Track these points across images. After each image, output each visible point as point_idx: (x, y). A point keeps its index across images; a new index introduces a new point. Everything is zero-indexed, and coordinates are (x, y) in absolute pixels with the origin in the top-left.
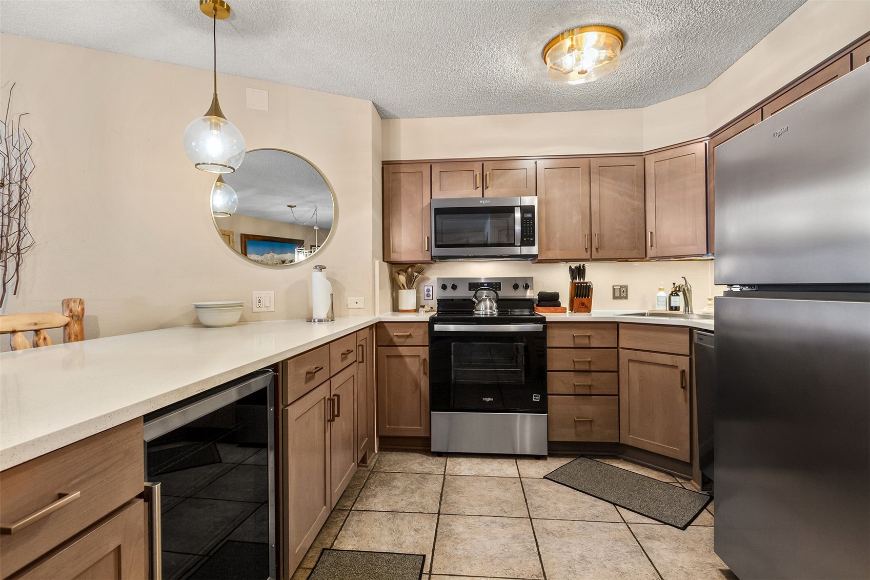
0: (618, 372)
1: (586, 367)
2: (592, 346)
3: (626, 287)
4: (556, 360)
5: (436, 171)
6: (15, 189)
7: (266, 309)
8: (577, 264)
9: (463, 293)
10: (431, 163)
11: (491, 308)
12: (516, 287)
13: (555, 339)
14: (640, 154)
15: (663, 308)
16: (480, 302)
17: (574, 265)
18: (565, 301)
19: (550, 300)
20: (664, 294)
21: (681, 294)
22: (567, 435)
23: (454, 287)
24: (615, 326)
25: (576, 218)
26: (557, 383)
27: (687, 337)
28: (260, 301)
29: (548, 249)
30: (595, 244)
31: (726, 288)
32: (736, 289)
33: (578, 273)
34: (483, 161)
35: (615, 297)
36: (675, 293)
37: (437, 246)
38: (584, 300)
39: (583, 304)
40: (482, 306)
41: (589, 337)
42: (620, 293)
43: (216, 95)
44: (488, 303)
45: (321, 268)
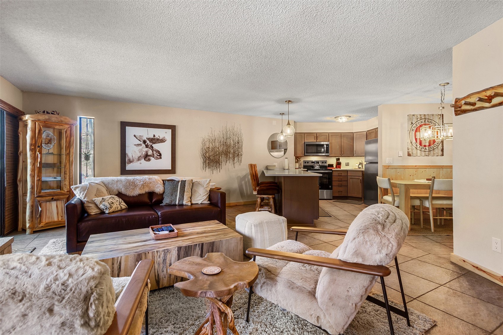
0: (347, 181)
1: (341, 180)
2: (342, 175)
3: (349, 163)
4: (334, 179)
5: (305, 135)
6: (241, 143)
8: (338, 157)
9: (310, 164)
10: (304, 133)
11: (318, 167)
12: (323, 163)
13: (334, 174)
14: (353, 133)
15: (357, 168)
16: (315, 166)
17: (337, 158)
18: (335, 166)
19: (331, 166)
20: (357, 165)
21: (361, 164)
22: (337, 195)
23: (308, 163)
24: (347, 171)
25: (338, 147)
26: (334, 183)
27: (361, 173)
29: (331, 154)
30: (342, 153)
31: (366, 163)
32: (368, 163)
33: (338, 159)
34: (317, 133)
35: (346, 165)
36: (360, 164)
37: (306, 153)
38: (339, 166)
39: (339, 167)
40: (316, 167)
41: (341, 173)
42: (347, 164)
43: (282, 130)
44: (317, 166)
45: (287, 158)
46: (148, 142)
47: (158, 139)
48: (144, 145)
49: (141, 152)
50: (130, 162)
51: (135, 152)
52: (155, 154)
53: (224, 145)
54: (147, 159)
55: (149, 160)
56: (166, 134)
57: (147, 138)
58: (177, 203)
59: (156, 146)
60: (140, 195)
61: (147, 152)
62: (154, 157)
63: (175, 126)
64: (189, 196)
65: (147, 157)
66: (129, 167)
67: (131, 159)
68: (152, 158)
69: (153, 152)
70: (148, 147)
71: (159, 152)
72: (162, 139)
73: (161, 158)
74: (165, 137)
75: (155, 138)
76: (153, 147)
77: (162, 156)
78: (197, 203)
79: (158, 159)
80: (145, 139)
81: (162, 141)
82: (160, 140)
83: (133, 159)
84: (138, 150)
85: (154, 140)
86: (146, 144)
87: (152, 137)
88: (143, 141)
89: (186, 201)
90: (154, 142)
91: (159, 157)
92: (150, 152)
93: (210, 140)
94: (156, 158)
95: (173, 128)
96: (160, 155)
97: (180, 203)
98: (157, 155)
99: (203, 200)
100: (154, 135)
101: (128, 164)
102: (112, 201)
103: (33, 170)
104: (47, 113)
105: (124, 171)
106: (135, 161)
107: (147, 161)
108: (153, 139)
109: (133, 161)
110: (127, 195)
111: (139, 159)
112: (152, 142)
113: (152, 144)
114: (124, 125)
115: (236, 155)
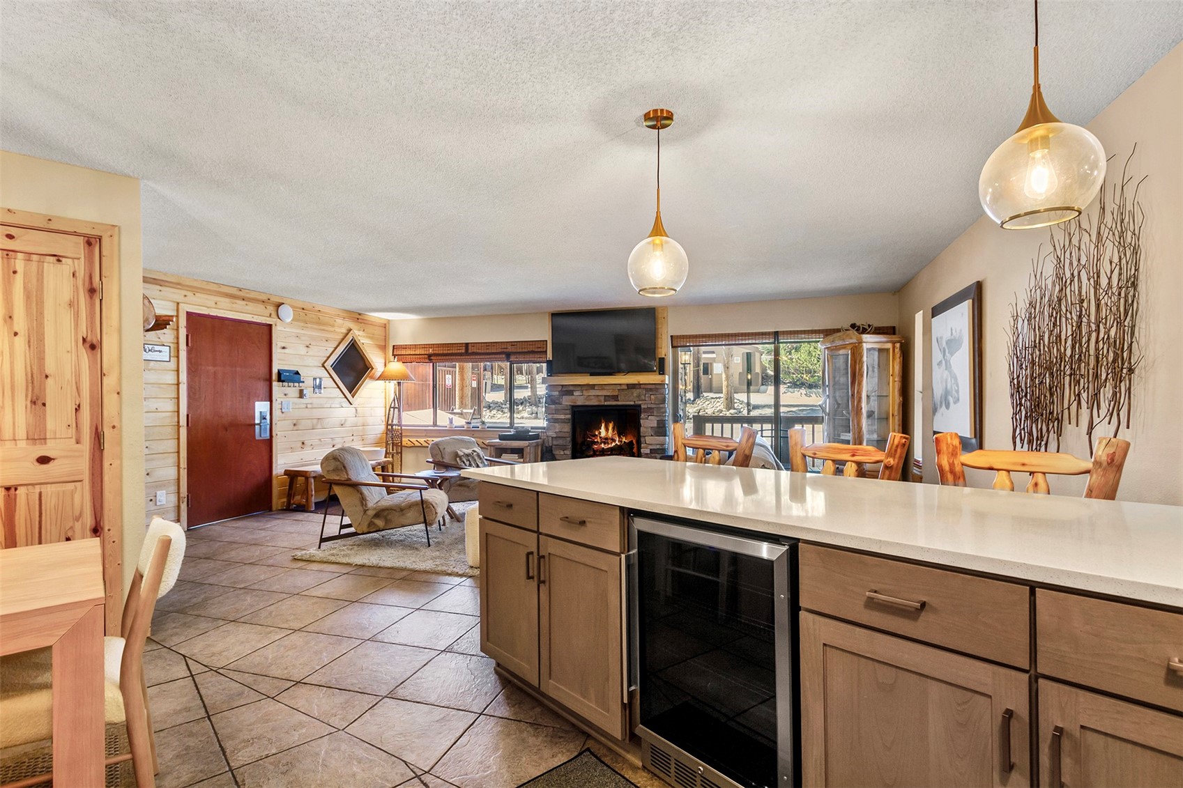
50: (936, 410)
55: (949, 406)
63: (982, 281)
67: (936, 403)
68: (951, 400)
69: (951, 381)
70: (947, 366)
76: (951, 365)
80: (945, 344)
81: (959, 343)
85: (952, 344)
87: (950, 335)
88: (943, 352)
90: (951, 350)
91: (957, 396)
92: (949, 383)
94: (954, 400)
96: (958, 389)
98: (955, 390)
101: (934, 414)
106: (938, 407)
108: (951, 341)
111: (941, 403)
113: (950, 356)
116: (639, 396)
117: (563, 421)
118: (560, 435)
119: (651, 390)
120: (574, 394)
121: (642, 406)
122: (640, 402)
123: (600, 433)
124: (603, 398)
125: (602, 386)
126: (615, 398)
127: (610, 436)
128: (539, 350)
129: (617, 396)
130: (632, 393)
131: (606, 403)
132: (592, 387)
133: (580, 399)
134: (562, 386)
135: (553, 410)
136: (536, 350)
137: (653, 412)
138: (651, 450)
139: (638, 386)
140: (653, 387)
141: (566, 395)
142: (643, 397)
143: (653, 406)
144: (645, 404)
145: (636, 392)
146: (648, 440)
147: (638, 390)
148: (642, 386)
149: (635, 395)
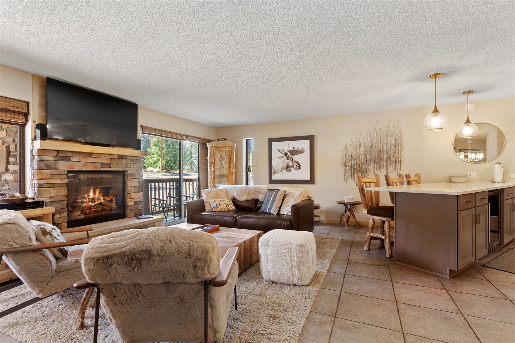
6: (400, 146)
7: (473, 178)
28: (471, 175)
43: (469, 117)
45: (499, 163)
46: (289, 154)
47: (297, 151)
48: (285, 157)
49: (283, 164)
50: (275, 173)
51: (279, 164)
52: (294, 165)
53: (372, 150)
54: (288, 170)
55: (290, 171)
56: (305, 145)
57: (288, 151)
58: (267, 212)
59: (295, 158)
60: (246, 201)
61: (288, 163)
62: (294, 168)
63: (314, 135)
64: (277, 206)
65: (288, 168)
66: (274, 177)
67: (276, 170)
68: (292, 169)
69: (293, 163)
70: (289, 159)
71: (298, 163)
72: (300, 151)
73: (300, 169)
74: (303, 148)
75: (295, 150)
76: (293, 158)
77: (301, 167)
78: (284, 214)
79: (297, 169)
80: (287, 151)
81: (301, 152)
82: (299, 151)
83: (277, 170)
84: (281, 162)
85: (294, 152)
86: (287, 156)
87: (292, 149)
88: (285, 154)
89: (273, 211)
90: (293, 154)
91: (298, 168)
92: (290, 164)
93: (354, 146)
94: (295, 169)
95: (311, 139)
96: (299, 166)
97: (269, 212)
98: (297, 166)
99: (288, 212)
100: (294, 147)
101: (274, 174)
102: (220, 203)
103: (211, 179)
104: (219, 140)
105: (271, 181)
106: (279, 172)
107: (288, 172)
108: (292, 151)
109: (277, 172)
110: (238, 199)
111: (282, 170)
112: (292, 153)
113: (292, 156)
114: (271, 141)
115: (392, 162)
116: (126, 165)
117: (60, 186)
118: (56, 200)
119: (134, 160)
120: (72, 160)
121: (129, 172)
122: (127, 169)
123: (89, 196)
124: (99, 165)
125: (99, 155)
126: (109, 165)
127: (97, 197)
128: (16, 109)
129: (111, 163)
130: (122, 162)
131: (102, 169)
132: (90, 154)
133: (77, 164)
134: (58, 151)
135: (48, 174)
136: (12, 109)
137: (135, 176)
138: (134, 202)
139: (124, 158)
140: (135, 158)
141: (62, 160)
142: (129, 165)
143: (135, 172)
144: (130, 170)
145: (124, 162)
146: (133, 195)
147: (126, 160)
148: (128, 157)
149: (123, 163)
